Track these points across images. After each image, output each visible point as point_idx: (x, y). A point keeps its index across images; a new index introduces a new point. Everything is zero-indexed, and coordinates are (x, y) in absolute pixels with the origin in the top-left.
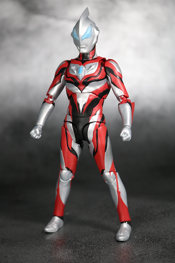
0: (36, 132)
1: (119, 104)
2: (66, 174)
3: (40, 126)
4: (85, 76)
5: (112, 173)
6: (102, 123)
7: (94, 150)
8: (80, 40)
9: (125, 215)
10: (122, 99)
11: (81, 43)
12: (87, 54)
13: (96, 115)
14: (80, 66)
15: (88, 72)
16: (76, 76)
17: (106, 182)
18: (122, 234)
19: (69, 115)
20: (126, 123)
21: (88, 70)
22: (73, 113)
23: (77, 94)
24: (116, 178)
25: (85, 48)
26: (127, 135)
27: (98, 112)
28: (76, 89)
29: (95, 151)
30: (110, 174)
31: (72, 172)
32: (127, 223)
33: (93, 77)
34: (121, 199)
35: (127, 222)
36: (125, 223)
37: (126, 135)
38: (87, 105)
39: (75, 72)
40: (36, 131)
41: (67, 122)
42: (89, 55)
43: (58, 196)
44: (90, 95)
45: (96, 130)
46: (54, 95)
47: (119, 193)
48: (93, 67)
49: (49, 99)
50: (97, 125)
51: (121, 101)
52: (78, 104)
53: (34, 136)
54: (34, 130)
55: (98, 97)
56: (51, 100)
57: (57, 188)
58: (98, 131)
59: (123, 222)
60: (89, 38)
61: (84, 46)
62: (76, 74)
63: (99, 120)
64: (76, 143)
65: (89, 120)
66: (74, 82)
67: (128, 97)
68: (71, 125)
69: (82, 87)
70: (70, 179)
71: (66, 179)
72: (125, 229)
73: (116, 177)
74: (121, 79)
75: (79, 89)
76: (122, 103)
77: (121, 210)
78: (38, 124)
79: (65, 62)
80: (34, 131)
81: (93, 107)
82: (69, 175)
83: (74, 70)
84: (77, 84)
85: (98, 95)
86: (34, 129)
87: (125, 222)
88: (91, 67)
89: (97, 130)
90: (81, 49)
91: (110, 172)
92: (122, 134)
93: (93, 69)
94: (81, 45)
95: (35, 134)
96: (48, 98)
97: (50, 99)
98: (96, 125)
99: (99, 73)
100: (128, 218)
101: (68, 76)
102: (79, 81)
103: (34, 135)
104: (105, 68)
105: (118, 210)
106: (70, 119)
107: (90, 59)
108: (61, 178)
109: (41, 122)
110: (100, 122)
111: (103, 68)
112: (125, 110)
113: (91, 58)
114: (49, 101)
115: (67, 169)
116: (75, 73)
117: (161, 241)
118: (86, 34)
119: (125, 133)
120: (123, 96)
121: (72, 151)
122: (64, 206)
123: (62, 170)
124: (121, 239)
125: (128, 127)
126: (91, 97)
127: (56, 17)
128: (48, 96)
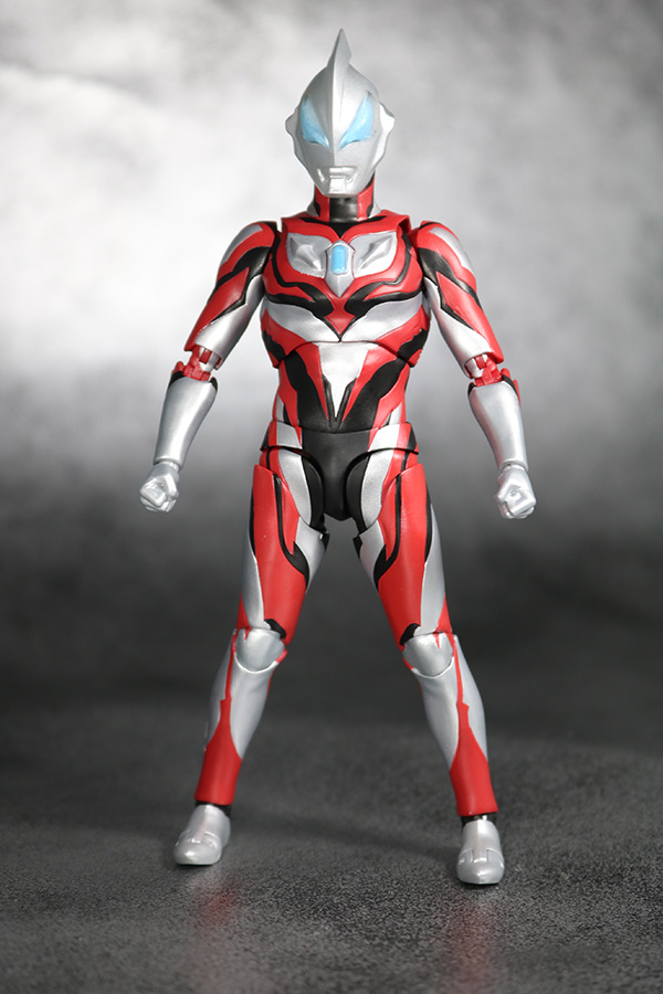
0: (162, 487)
1: (471, 386)
2: (261, 642)
3: (172, 464)
4: (356, 281)
5: (442, 637)
6: (411, 454)
7: (383, 552)
8: (335, 149)
9: (479, 793)
10: (482, 365)
11: (338, 160)
12: (348, 199)
13: (388, 424)
14: (333, 242)
15: (364, 267)
16: (320, 279)
17: (415, 671)
18: (484, 860)
19: (287, 422)
20: (512, 455)
21: (364, 257)
22: (301, 416)
23: (321, 347)
24: (453, 655)
25: (348, 176)
26: (523, 497)
27: (396, 414)
28: (319, 329)
29: (388, 556)
30: (437, 642)
31: (283, 635)
32: (488, 819)
33: (385, 283)
34: (469, 730)
35: (485, 817)
36: (481, 818)
37: (518, 496)
38: (357, 388)
39: (317, 263)
40: (165, 481)
41: (281, 452)
42: (357, 202)
43: (225, 727)
44: (370, 352)
45: (395, 479)
46: (217, 348)
47: (463, 709)
48: (382, 248)
49: (198, 365)
50: (398, 460)
51: (479, 373)
52: (326, 384)
53: (158, 501)
54: (155, 480)
55: (395, 358)
56: (204, 367)
57: (224, 698)
58: (403, 484)
59: (472, 818)
60: (365, 139)
61: (345, 170)
62: (319, 273)
63: (404, 445)
64: (310, 526)
65: (368, 441)
66: (311, 300)
67: (501, 361)
68: (297, 460)
69: (340, 321)
70: (274, 664)
71: (259, 663)
72: (486, 840)
73: (455, 654)
74: (472, 293)
75: (331, 327)
76: (480, 380)
77: (467, 775)
78: (163, 457)
79: (260, 229)
80: (156, 483)
81: (379, 396)
82: (272, 646)
83: (311, 257)
84: (323, 310)
85: (397, 349)
86: (155, 476)
87: (481, 816)
88: (372, 247)
89: (398, 478)
90: (333, 181)
91: (436, 633)
92: (503, 494)
93: (382, 255)
94: (336, 164)
95: (159, 494)
96: (192, 358)
97: (202, 364)
98: (394, 461)
99: (403, 273)
100: (490, 804)
101: (287, 281)
102: (331, 296)
103: (157, 498)
104: (418, 251)
105: (455, 775)
106: (290, 437)
107: (361, 219)
108: (241, 657)
109: (174, 450)
110: (407, 452)
111: (412, 252)
112: (499, 408)
113: (362, 216)
114: (196, 369)
115: (268, 626)
116: (315, 267)
117: (626, 879)
118: (358, 126)
119: (514, 489)
120: (485, 357)
121: (297, 558)
122: (240, 765)
123: (249, 628)
124: (483, 878)
125: (517, 467)
126: (373, 359)
127: (27, 64)
128: (190, 353)
